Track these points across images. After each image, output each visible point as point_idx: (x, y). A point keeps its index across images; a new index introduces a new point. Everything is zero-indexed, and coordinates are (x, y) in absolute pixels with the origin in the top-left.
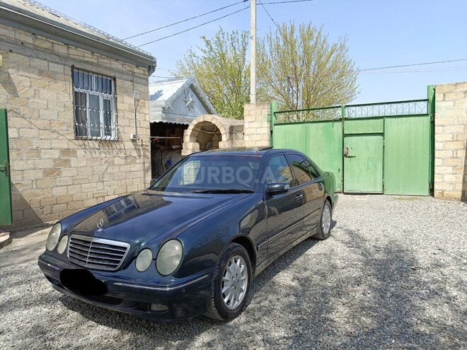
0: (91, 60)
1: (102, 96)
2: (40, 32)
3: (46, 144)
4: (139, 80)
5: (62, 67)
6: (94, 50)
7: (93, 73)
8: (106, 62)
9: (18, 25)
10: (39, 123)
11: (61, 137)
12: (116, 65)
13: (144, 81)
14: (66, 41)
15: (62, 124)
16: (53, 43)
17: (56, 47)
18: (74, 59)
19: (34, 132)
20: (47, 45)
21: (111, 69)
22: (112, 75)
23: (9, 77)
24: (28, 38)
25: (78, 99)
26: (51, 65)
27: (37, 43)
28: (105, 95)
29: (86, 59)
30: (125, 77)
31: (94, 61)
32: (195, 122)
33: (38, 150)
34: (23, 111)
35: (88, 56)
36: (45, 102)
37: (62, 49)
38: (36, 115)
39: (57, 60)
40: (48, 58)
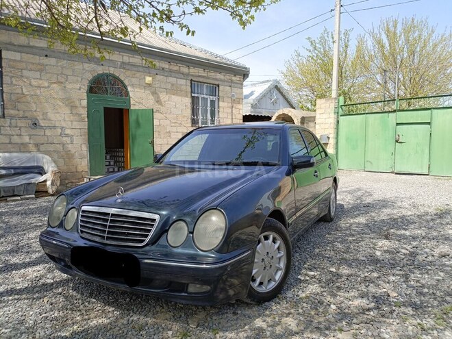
0: (203, 75)
1: (210, 98)
2: (173, 61)
3: (174, 129)
4: (236, 85)
5: (184, 81)
6: (205, 67)
7: (204, 83)
8: (212, 74)
12: (220, 76)
13: (239, 86)
14: (188, 64)
15: (184, 117)
16: (180, 66)
17: (182, 69)
18: (192, 75)
19: (168, 122)
20: (176, 68)
21: (216, 79)
22: (217, 83)
24: (165, 65)
25: (194, 101)
26: (179, 80)
27: (171, 67)
28: (212, 97)
29: (200, 74)
30: (226, 84)
31: (205, 75)
32: (277, 114)
33: (169, 133)
34: (162, 109)
35: (201, 72)
36: (174, 104)
37: (185, 70)
38: (169, 111)
39: (182, 76)
40: (177, 76)
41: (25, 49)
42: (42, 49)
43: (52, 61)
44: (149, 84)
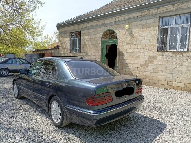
0: (172, 9)
3: (143, 54)
5: (153, 19)
6: (174, 3)
9: (136, 11)
10: (141, 46)
11: (149, 51)
14: (157, 6)
15: (151, 45)
16: (150, 11)
18: (161, 13)
19: (139, 50)
20: (147, 13)
21: (187, 8)
22: (189, 11)
23: (132, 31)
24: (139, 14)
26: (148, 20)
27: (143, 14)
29: (168, 10)
31: (174, 8)
33: (139, 57)
34: (135, 42)
35: (170, 8)
36: (144, 37)
37: (154, 11)
38: (140, 43)
39: (152, 17)
40: (147, 18)
41: (86, 29)
42: (89, 27)
43: (92, 30)
44: (128, 29)
